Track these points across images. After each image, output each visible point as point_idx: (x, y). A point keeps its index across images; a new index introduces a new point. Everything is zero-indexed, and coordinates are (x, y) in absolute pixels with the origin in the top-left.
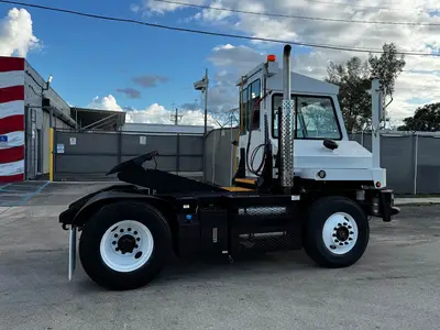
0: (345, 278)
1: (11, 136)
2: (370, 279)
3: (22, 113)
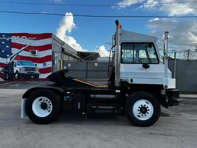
0: (138, 132)
1: (47, 63)
2: (151, 134)
3: (51, 54)
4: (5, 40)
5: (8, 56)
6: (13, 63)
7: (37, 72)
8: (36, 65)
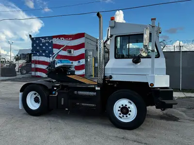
1: (81, 61)
2: (123, 138)
3: (84, 52)
4: (48, 42)
5: (51, 55)
6: (54, 61)
7: (73, 69)
8: (72, 63)
